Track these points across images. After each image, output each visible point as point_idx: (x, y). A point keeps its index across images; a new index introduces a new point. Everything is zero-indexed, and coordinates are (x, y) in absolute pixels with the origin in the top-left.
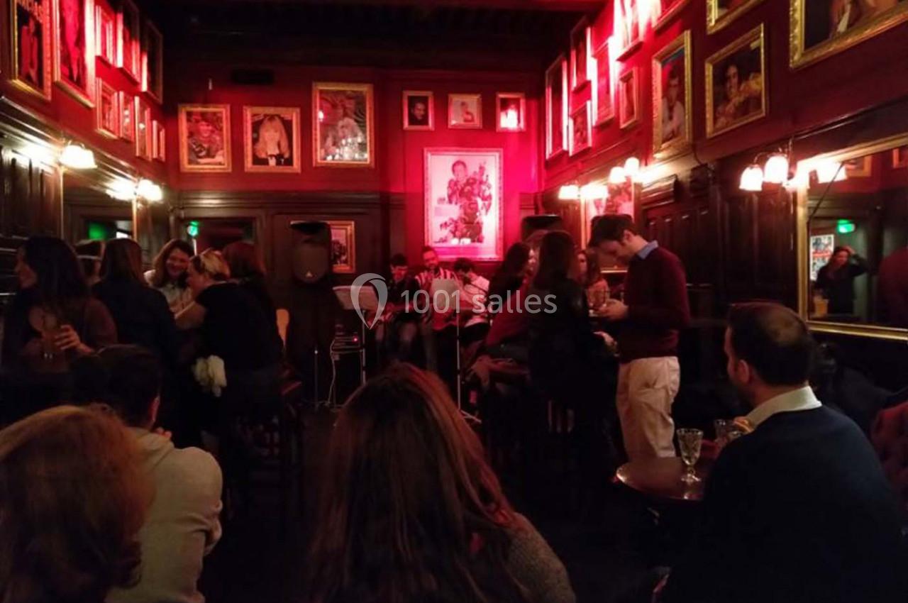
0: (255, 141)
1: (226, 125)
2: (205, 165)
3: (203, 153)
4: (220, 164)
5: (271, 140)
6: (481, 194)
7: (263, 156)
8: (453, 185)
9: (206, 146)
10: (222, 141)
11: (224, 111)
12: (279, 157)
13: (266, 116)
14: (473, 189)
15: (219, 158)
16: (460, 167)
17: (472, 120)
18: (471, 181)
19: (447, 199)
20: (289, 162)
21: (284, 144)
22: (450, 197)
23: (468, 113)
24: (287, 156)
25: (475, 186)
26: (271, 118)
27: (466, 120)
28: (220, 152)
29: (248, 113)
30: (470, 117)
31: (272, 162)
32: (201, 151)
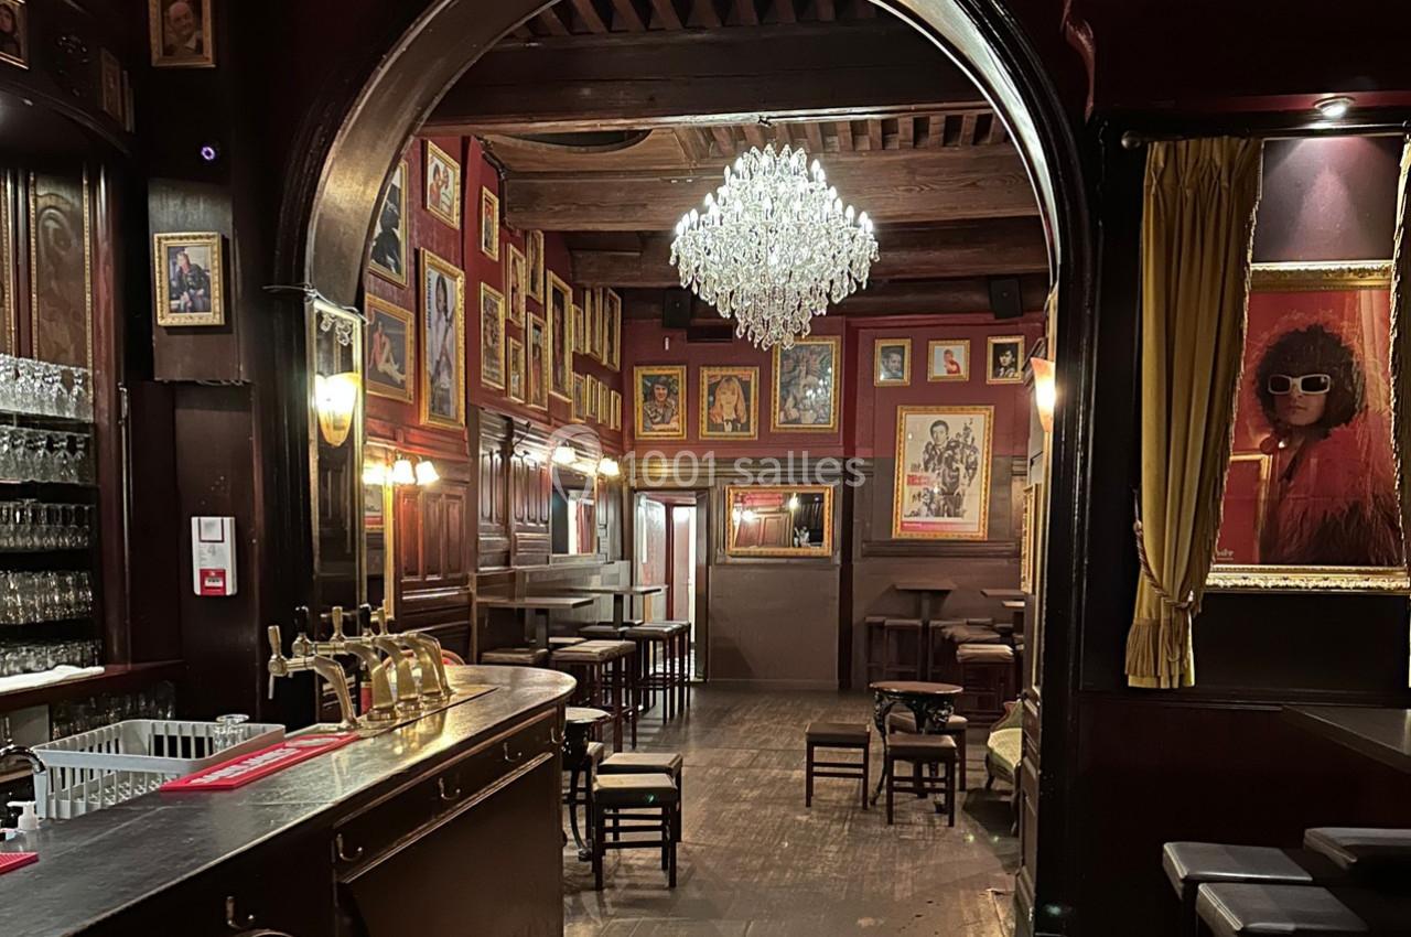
0: (711, 405)
1: (681, 388)
2: (658, 431)
3: (658, 419)
4: (675, 430)
5: (728, 404)
6: (964, 461)
7: (719, 421)
8: (931, 449)
9: (661, 411)
10: (677, 405)
11: (679, 372)
12: (735, 422)
13: (723, 377)
14: (955, 454)
15: (674, 425)
16: (940, 428)
17: (958, 370)
18: (953, 444)
19: (922, 466)
20: (746, 427)
21: (742, 407)
22: (926, 463)
23: (952, 363)
24: (744, 420)
25: (957, 450)
26: (729, 379)
27: (949, 372)
28: (675, 418)
29: (705, 373)
30: (954, 368)
31: (729, 428)
32: (655, 417)
